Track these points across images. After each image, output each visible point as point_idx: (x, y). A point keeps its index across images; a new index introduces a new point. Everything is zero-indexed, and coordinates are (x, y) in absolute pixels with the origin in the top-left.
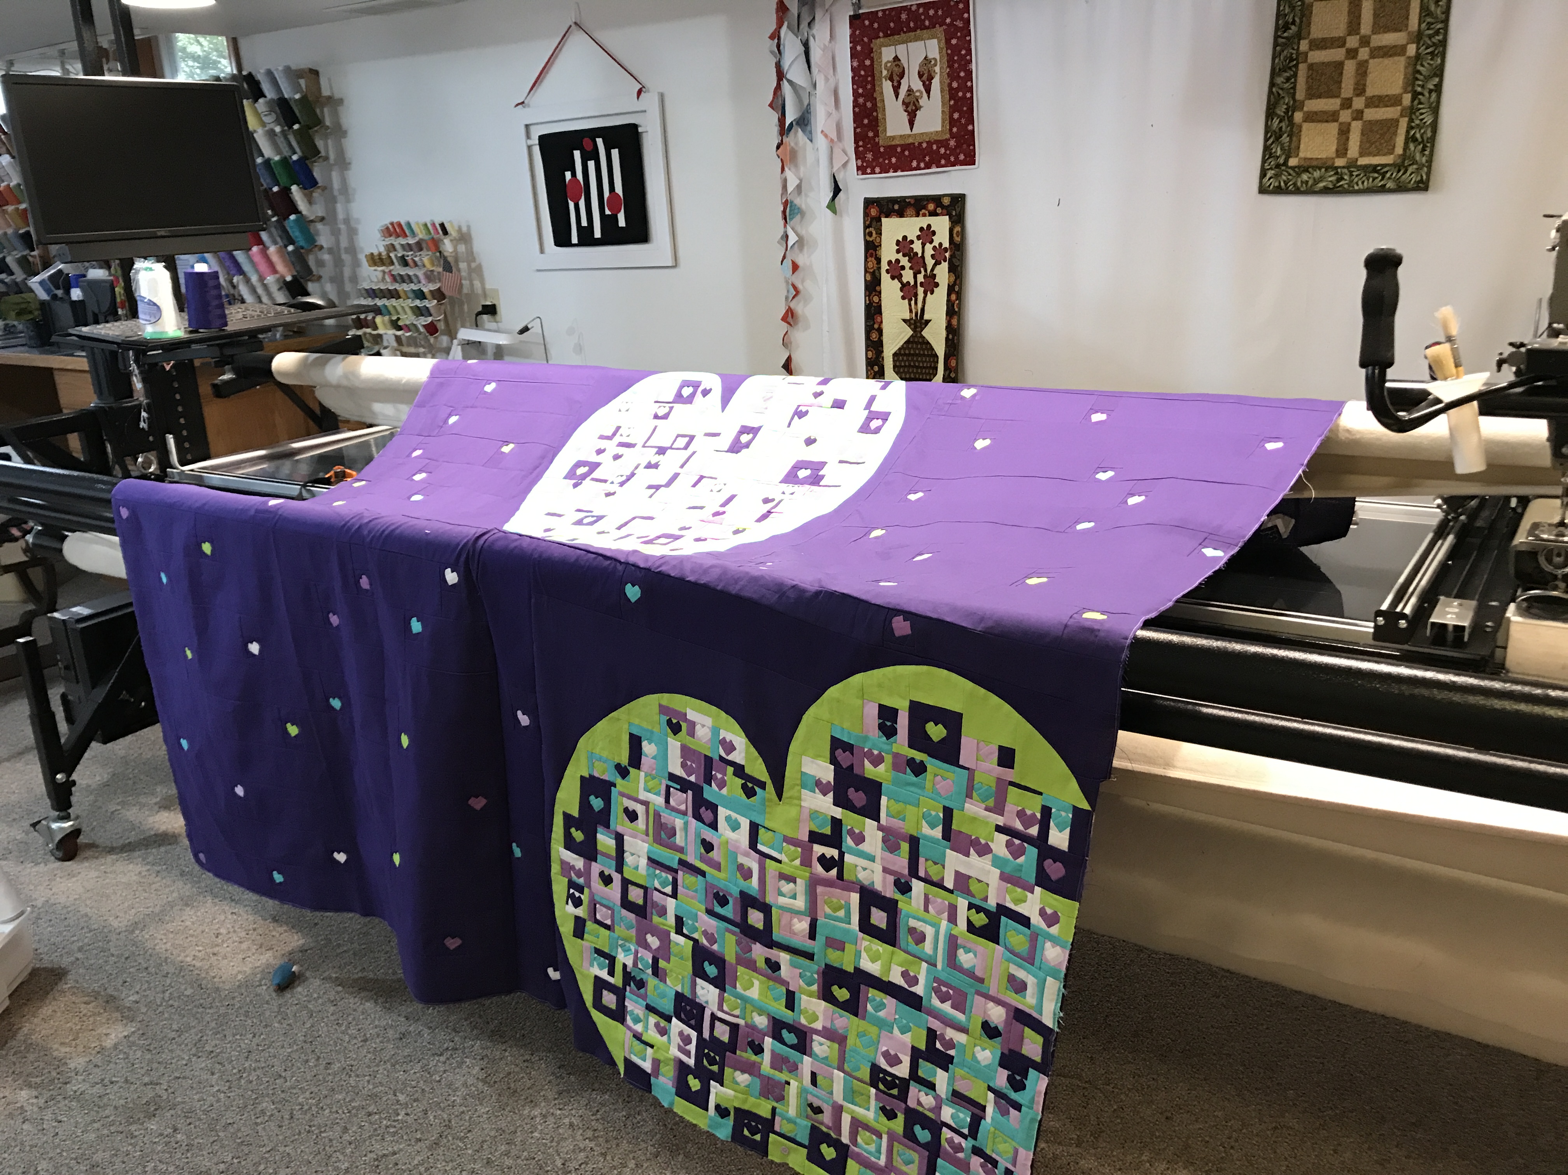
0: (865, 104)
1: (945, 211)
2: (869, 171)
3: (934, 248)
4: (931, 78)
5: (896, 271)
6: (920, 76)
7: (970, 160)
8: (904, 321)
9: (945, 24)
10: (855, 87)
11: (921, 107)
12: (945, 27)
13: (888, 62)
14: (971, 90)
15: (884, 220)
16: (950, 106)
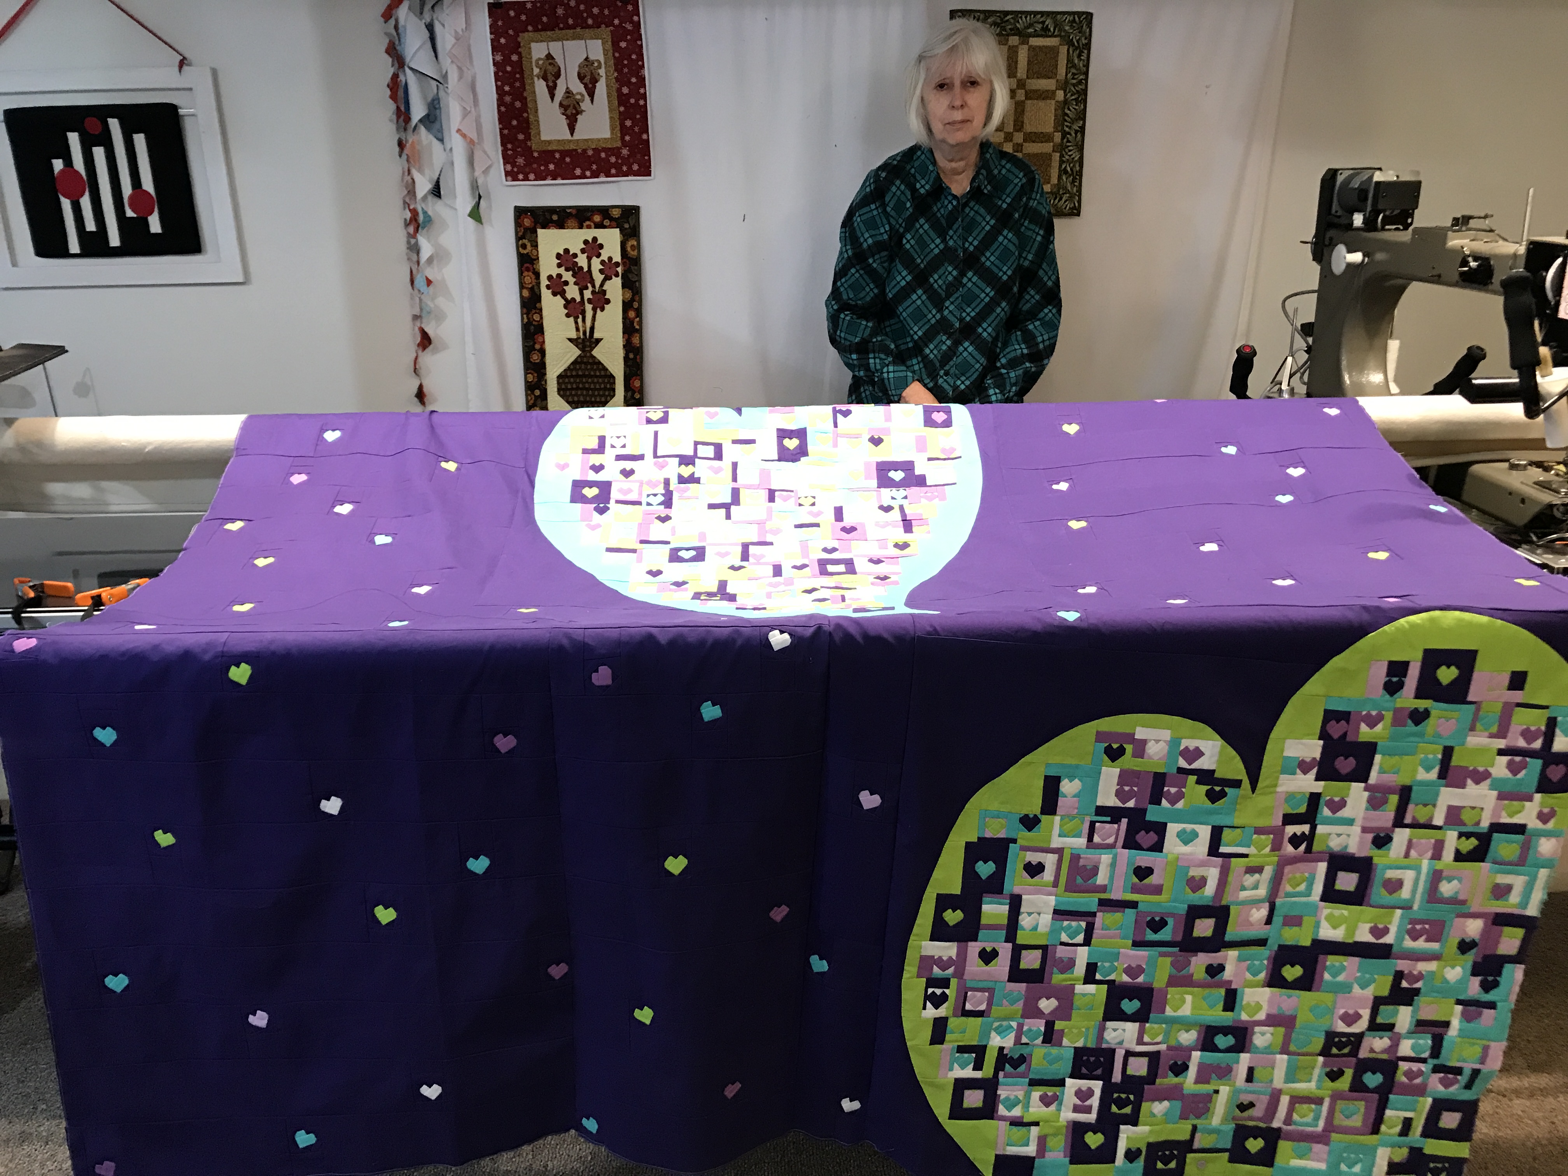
0: (512, 104)
1: (614, 224)
2: (521, 176)
3: (603, 263)
4: (595, 81)
5: (557, 287)
6: (581, 77)
7: (645, 170)
8: (570, 340)
9: (613, 25)
10: (499, 83)
11: (582, 111)
12: (612, 28)
13: (540, 59)
14: (644, 97)
15: (540, 232)
16: (620, 112)
